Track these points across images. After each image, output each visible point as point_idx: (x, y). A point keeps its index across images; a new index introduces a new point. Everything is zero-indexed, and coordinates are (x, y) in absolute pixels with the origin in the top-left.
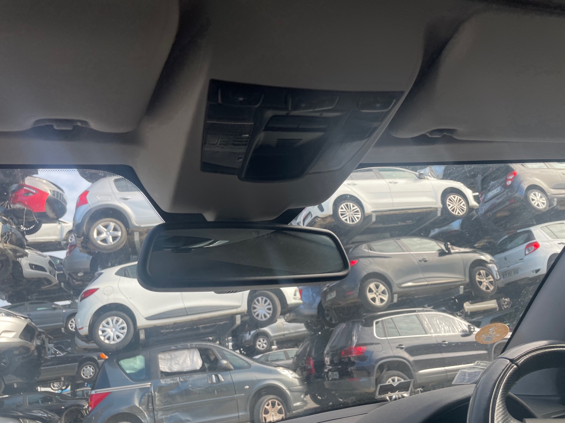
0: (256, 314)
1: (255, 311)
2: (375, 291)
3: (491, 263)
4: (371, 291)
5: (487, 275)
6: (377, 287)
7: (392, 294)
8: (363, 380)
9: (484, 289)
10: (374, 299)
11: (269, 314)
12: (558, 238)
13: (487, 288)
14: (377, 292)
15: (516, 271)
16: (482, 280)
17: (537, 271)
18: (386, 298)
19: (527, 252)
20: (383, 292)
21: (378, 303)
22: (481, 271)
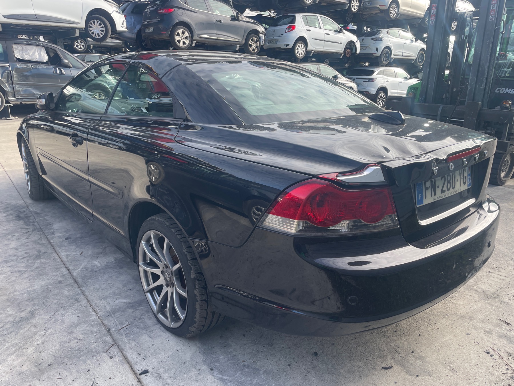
0: (92, 31)
1: (91, 29)
2: (181, 36)
3: (262, 34)
4: (178, 35)
5: (256, 42)
6: (183, 33)
7: (192, 40)
9: (251, 50)
10: (179, 41)
11: (102, 34)
12: (308, 26)
13: (254, 50)
14: (183, 36)
15: (276, 41)
16: (252, 44)
17: (287, 45)
18: (187, 42)
19: (287, 31)
20: (187, 38)
21: (181, 45)
22: (254, 38)
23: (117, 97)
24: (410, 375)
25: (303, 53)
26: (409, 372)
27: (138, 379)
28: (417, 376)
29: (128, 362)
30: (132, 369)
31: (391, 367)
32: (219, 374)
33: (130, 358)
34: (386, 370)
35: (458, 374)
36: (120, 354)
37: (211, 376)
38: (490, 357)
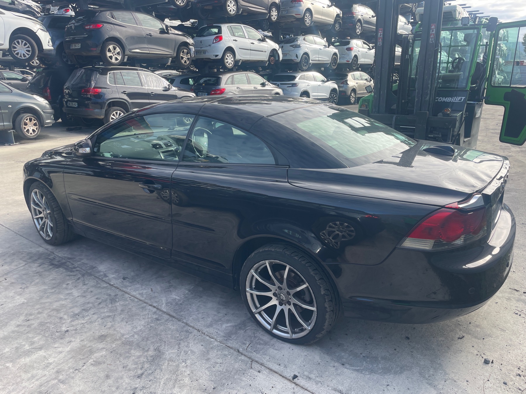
0: (16, 52)
1: (15, 50)
2: (112, 52)
3: (192, 46)
4: (109, 51)
5: (187, 54)
6: (115, 48)
7: (124, 55)
8: (97, 110)
9: (183, 62)
10: (111, 57)
11: (28, 54)
12: (234, 36)
13: (185, 62)
14: (114, 52)
15: (205, 52)
16: (184, 56)
17: (217, 56)
18: (119, 58)
19: (214, 42)
20: (118, 53)
21: (113, 61)
22: (185, 50)
23: (49, 120)
24: (479, 339)
25: (232, 63)
26: (476, 337)
27: (295, 383)
28: (484, 339)
29: (276, 372)
30: (283, 377)
31: (464, 336)
32: (351, 367)
33: (273, 368)
34: (462, 339)
35: (507, 332)
36: (263, 367)
37: (346, 369)
38: (519, 316)
